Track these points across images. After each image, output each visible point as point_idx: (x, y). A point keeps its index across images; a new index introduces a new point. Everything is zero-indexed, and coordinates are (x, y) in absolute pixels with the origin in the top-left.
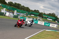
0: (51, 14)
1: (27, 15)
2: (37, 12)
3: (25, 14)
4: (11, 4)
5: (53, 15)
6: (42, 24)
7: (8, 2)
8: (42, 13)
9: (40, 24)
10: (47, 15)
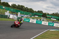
0: (54, 14)
2: (41, 12)
3: (29, 15)
4: (14, 6)
5: (57, 15)
6: (46, 24)
7: (12, 5)
8: (46, 13)
9: (45, 24)
10: (51, 15)
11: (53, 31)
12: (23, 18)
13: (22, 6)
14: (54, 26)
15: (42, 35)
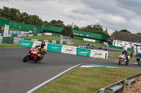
1: (35, 35)
2: (59, 24)
3: (30, 32)
5: (97, 29)
6: (72, 53)
8: (71, 27)
9: (68, 52)
10: (82, 30)
11: (87, 69)
12: (15, 38)
13: (14, 11)
14: (91, 56)
15: (62, 78)
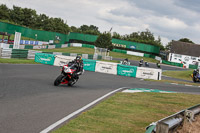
0: (137, 37)
1: (58, 46)
2: (93, 31)
3: (52, 42)
5: (145, 38)
6: (110, 72)
8: (109, 34)
9: (105, 71)
10: (125, 39)
11: (132, 95)
13: (28, 12)
14: (137, 76)
15: (96, 108)
